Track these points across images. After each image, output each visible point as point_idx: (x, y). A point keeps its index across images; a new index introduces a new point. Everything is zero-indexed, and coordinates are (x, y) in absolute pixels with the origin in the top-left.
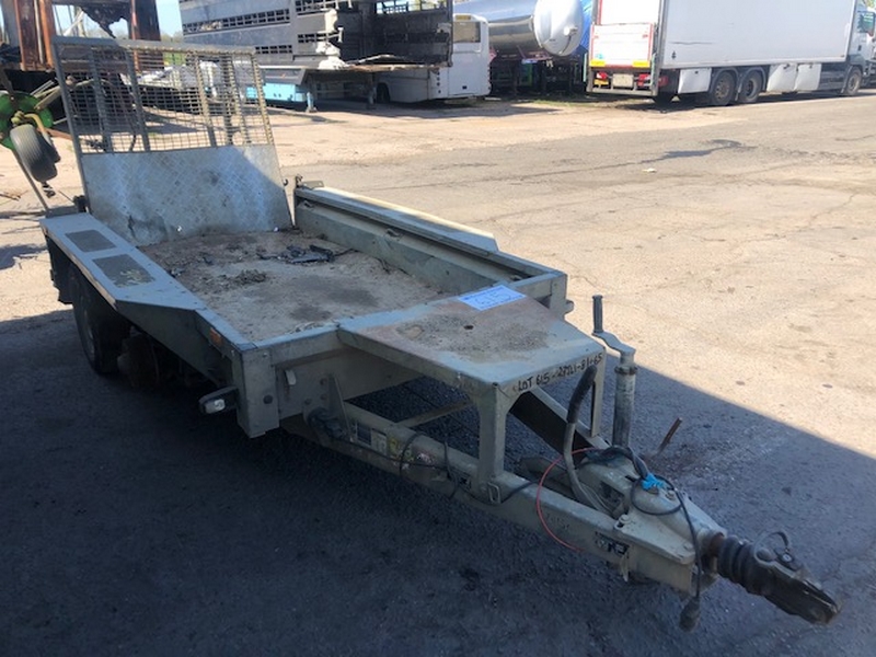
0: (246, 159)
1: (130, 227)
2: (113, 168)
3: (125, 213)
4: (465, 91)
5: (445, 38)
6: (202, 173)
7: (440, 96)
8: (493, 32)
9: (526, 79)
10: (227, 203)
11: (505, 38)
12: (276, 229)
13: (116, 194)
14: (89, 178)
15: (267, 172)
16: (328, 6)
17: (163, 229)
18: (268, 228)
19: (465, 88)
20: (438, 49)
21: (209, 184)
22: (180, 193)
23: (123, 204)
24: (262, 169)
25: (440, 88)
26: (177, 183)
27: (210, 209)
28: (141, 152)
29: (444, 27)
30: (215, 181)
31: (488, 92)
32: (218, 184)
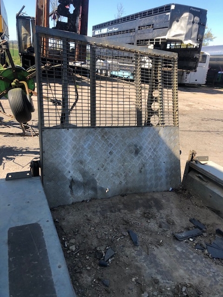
0: (159, 136)
1: (71, 187)
2: (66, 140)
3: (69, 177)
4: (196, 82)
5: (196, 60)
6: (129, 146)
7: (186, 82)
8: (211, 59)
9: (218, 79)
10: (143, 170)
11: (214, 62)
12: (171, 189)
13: (65, 161)
14: (46, 148)
15: (172, 146)
16: (150, 43)
17: (95, 189)
18: (165, 188)
19: (196, 80)
20: (191, 64)
21: (133, 155)
22: (111, 161)
23: (68, 169)
24: (168, 144)
25: (186, 79)
26: (111, 153)
27: (130, 174)
28: (88, 127)
29: (196, 56)
30: (137, 152)
31: (205, 83)
32: (139, 155)
